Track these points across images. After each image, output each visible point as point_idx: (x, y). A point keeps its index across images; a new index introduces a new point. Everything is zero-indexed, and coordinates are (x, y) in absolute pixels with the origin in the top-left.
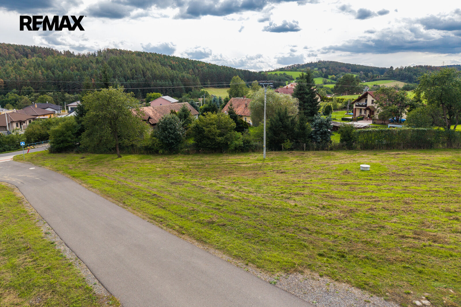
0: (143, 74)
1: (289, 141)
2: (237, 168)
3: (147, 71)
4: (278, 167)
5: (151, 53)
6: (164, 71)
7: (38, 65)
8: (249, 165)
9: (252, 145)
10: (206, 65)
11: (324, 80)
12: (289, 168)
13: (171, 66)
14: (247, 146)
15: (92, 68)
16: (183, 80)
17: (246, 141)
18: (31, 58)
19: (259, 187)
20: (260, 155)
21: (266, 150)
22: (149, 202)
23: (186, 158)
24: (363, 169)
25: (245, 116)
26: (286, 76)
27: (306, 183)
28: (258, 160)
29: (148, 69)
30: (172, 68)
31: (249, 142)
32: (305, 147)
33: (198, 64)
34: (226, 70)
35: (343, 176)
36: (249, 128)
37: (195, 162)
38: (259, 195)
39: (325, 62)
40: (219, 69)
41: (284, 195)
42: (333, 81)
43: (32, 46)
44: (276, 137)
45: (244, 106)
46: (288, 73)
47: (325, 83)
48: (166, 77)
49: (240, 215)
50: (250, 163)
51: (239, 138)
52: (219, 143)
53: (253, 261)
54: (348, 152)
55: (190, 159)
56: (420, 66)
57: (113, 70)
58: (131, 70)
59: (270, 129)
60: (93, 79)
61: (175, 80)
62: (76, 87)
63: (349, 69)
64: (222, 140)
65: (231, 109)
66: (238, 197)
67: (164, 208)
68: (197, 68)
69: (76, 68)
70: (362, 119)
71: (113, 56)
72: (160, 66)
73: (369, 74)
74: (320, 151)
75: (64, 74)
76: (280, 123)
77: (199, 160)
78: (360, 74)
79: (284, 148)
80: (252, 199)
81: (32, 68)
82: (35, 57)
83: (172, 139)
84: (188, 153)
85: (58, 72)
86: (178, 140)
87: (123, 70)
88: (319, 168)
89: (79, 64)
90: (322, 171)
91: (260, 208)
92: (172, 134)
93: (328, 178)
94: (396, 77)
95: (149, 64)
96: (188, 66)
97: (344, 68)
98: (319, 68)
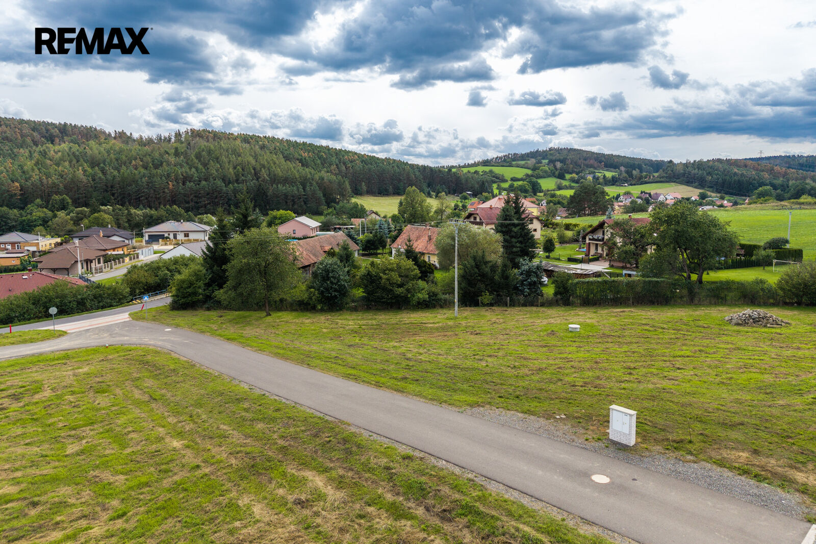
0: (256, 174)
1: (488, 294)
2: (421, 328)
3: (261, 170)
4: (473, 327)
5: (265, 137)
6: (291, 169)
7: (76, 158)
8: (437, 325)
9: (441, 299)
10: (359, 157)
11: (558, 183)
12: (486, 328)
13: (301, 161)
14: (433, 300)
15: (169, 164)
16: (321, 184)
17: (431, 294)
18: (60, 145)
19: (450, 349)
20: (451, 311)
21: (459, 306)
22: (335, 363)
23: (354, 316)
24: (572, 330)
25: (428, 253)
26: (493, 175)
27: (502, 345)
28: (448, 319)
29: (264, 166)
30: (304, 163)
31: (436, 295)
32: (508, 302)
33: (346, 157)
34: (393, 167)
35: (546, 338)
36: (435, 272)
37: (368, 321)
38: (450, 358)
39: (561, 149)
40: (381, 165)
41: (477, 357)
42: (573, 184)
43: (60, 124)
44: (471, 289)
45: (427, 238)
46: (497, 170)
47: (560, 188)
48: (293, 179)
49: (432, 373)
50: (438, 323)
51: (423, 289)
52: (398, 296)
53: (445, 402)
54: (563, 308)
55: (360, 317)
56: (719, 160)
57: (204, 168)
58: (235, 168)
59: (463, 277)
60: (170, 183)
61: (308, 184)
62: (142, 196)
63: (600, 162)
64: (402, 293)
65: (409, 246)
66: (427, 359)
67: (354, 368)
68: (344, 163)
69: (141, 163)
70: (597, 259)
71: (203, 143)
72: (283, 160)
73: (634, 172)
74: (528, 308)
75: (123, 174)
76: (476, 270)
77: (371, 319)
78: (619, 171)
79: (482, 303)
80: (442, 361)
81: (67, 164)
82: (67, 143)
83: (336, 290)
84: (355, 309)
85: (112, 172)
86: (342, 292)
87: (221, 166)
88: (521, 329)
89: (147, 156)
90: (525, 332)
91: (451, 368)
92: (336, 284)
93: (528, 340)
94: (679, 178)
95: (266, 157)
96: (329, 160)
97: (592, 162)
98: (551, 162)
